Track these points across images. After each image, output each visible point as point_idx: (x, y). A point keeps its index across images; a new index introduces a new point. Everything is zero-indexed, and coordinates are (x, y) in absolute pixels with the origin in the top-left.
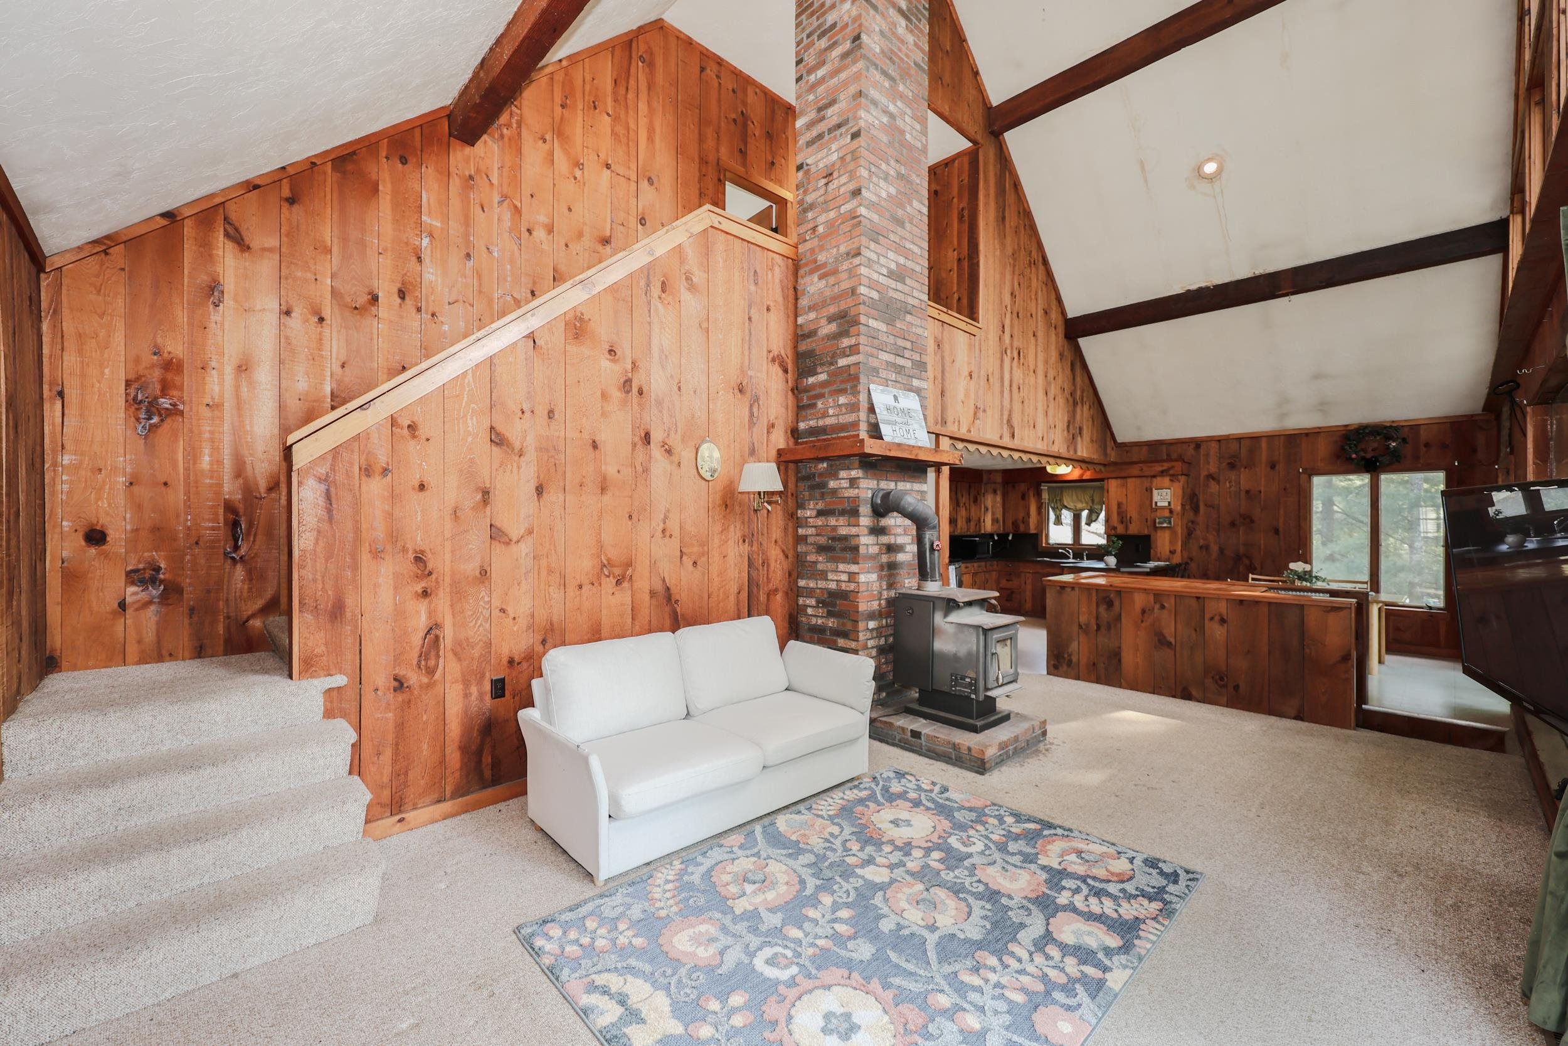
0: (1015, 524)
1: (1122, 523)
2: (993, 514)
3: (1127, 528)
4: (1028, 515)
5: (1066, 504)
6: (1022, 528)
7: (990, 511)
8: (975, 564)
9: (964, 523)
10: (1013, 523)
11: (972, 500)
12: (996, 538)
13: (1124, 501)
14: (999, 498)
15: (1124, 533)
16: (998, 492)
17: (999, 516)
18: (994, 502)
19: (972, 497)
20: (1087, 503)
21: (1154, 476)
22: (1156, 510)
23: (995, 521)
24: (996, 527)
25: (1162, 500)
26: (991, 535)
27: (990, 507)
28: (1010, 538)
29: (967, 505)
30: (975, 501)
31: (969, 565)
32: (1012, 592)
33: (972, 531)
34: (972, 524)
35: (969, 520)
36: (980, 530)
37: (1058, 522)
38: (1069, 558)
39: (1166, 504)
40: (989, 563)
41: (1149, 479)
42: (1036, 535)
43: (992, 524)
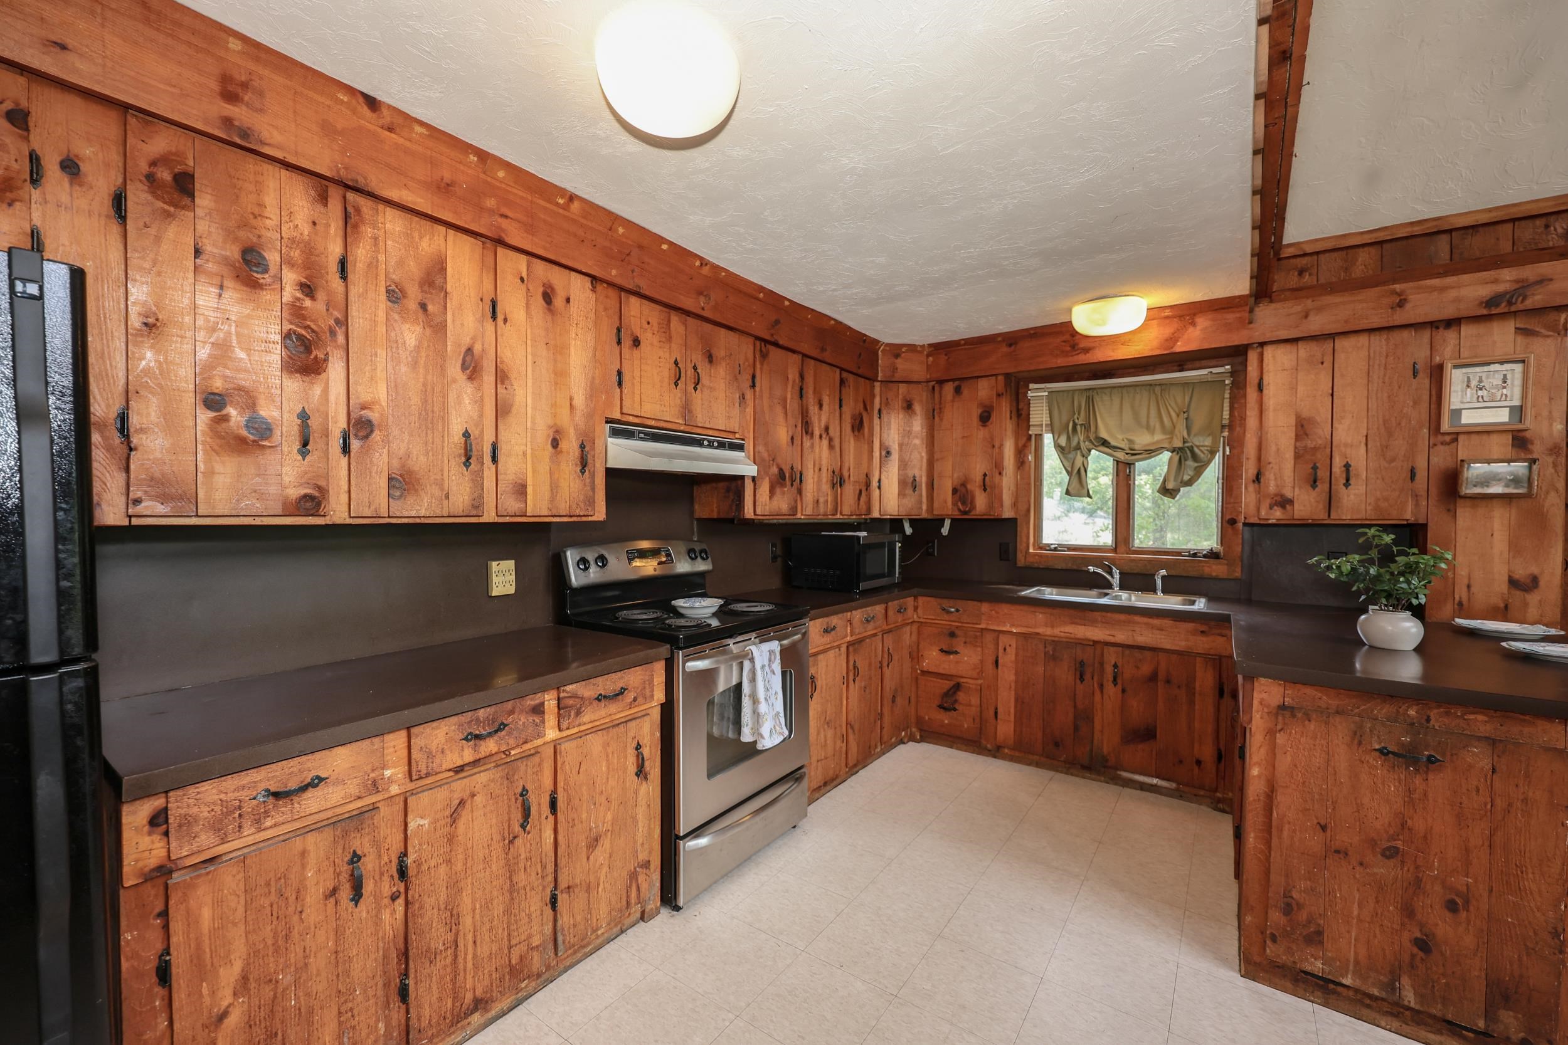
0: (961, 493)
1: (1314, 483)
2: (904, 465)
3: (1330, 502)
4: (999, 468)
5: (1104, 434)
6: (981, 503)
7: (895, 456)
8: (858, 615)
9: (826, 487)
10: (955, 491)
11: (847, 427)
12: (908, 530)
13: (1323, 414)
14: (918, 425)
15: (1321, 515)
16: (917, 408)
17: (919, 471)
18: (907, 433)
19: (847, 418)
20: (1171, 432)
21: (1452, 323)
22: (1455, 437)
23: (908, 484)
24: (910, 502)
25: (1481, 403)
26: (895, 524)
27: (895, 448)
28: (945, 531)
29: (834, 432)
30: (858, 426)
31: (835, 620)
32: (957, 687)
33: (848, 509)
34: (849, 492)
35: (838, 480)
36: (869, 510)
37: (1077, 486)
38: (1110, 586)
39: (1502, 416)
40: (893, 605)
41: (1426, 335)
42: (1013, 521)
43: (901, 494)
